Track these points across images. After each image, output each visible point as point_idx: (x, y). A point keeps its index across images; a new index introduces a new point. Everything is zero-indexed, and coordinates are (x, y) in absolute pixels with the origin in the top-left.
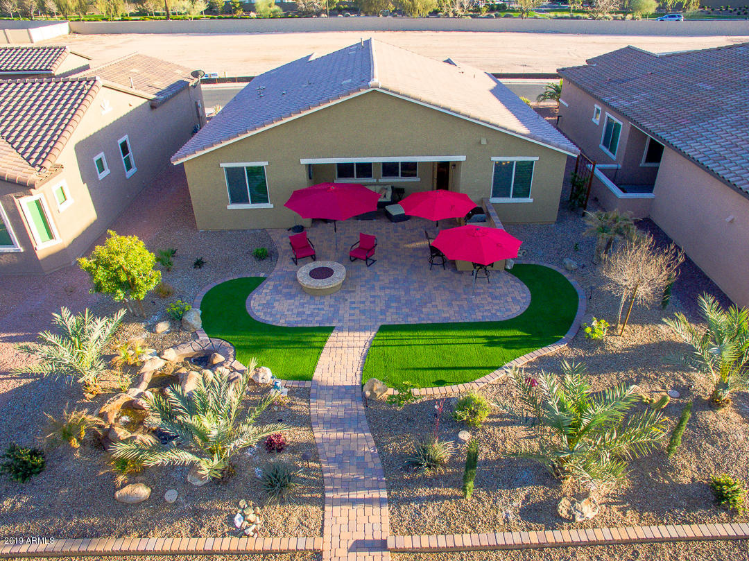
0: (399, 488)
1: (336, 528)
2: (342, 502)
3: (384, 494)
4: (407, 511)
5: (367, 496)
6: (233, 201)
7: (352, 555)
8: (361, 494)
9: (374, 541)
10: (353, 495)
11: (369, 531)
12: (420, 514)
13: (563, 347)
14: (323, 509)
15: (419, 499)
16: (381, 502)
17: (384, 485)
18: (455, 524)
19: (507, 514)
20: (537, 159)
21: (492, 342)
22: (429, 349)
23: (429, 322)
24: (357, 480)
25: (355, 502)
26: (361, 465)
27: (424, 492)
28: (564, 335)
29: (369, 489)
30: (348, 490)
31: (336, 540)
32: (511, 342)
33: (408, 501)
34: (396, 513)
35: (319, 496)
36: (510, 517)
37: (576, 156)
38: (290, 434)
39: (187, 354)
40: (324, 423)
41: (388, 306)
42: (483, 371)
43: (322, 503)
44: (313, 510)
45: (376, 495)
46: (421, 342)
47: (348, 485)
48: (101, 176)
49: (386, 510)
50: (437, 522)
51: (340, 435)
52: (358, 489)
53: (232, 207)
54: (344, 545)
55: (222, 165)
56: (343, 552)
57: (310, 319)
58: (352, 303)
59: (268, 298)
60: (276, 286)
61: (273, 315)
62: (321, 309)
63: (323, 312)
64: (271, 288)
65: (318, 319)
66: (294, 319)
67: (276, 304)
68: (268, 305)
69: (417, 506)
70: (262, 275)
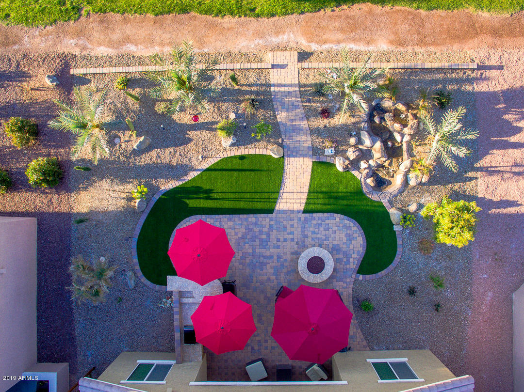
0: (266, 91)
1: (293, 74)
2: (291, 86)
3: (272, 89)
4: (262, 81)
5: (280, 88)
7: (285, 63)
8: (283, 89)
9: (277, 68)
10: (286, 88)
11: (279, 72)
12: (257, 79)
13: (163, 188)
14: (299, 82)
15: (257, 85)
16: (274, 85)
17: (273, 94)
19: (219, 78)
24: (286, 96)
25: (285, 86)
26: (283, 104)
27: (254, 88)
28: (160, 198)
29: (279, 92)
30: (289, 91)
31: (293, 69)
33: (262, 85)
34: (267, 80)
35: (302, 89)
36: (219, 77)
38: (320, 122)
39: (391, 187)
40: (302, 130)
42: (215, 167)
43: (300, 85)
44: (303, 82)
45: (276, 89)
47: (289, 93)
49: (272, 82)
50: (250, 76)
52: (284, 92)
54: (289, 67)
56: (290, 64)
57: (320, 222)
58: (292, 240)
59: (351, 246)
60: (348, 262)
61: (345, 226)
62: (313, 233)
63: (312, 229)
64: (352, 260)
65: (315, 222)
66: (330, 222)
67: (345, 240)
68: (350, 238)
69: (258, 82)
70: (361, 277)
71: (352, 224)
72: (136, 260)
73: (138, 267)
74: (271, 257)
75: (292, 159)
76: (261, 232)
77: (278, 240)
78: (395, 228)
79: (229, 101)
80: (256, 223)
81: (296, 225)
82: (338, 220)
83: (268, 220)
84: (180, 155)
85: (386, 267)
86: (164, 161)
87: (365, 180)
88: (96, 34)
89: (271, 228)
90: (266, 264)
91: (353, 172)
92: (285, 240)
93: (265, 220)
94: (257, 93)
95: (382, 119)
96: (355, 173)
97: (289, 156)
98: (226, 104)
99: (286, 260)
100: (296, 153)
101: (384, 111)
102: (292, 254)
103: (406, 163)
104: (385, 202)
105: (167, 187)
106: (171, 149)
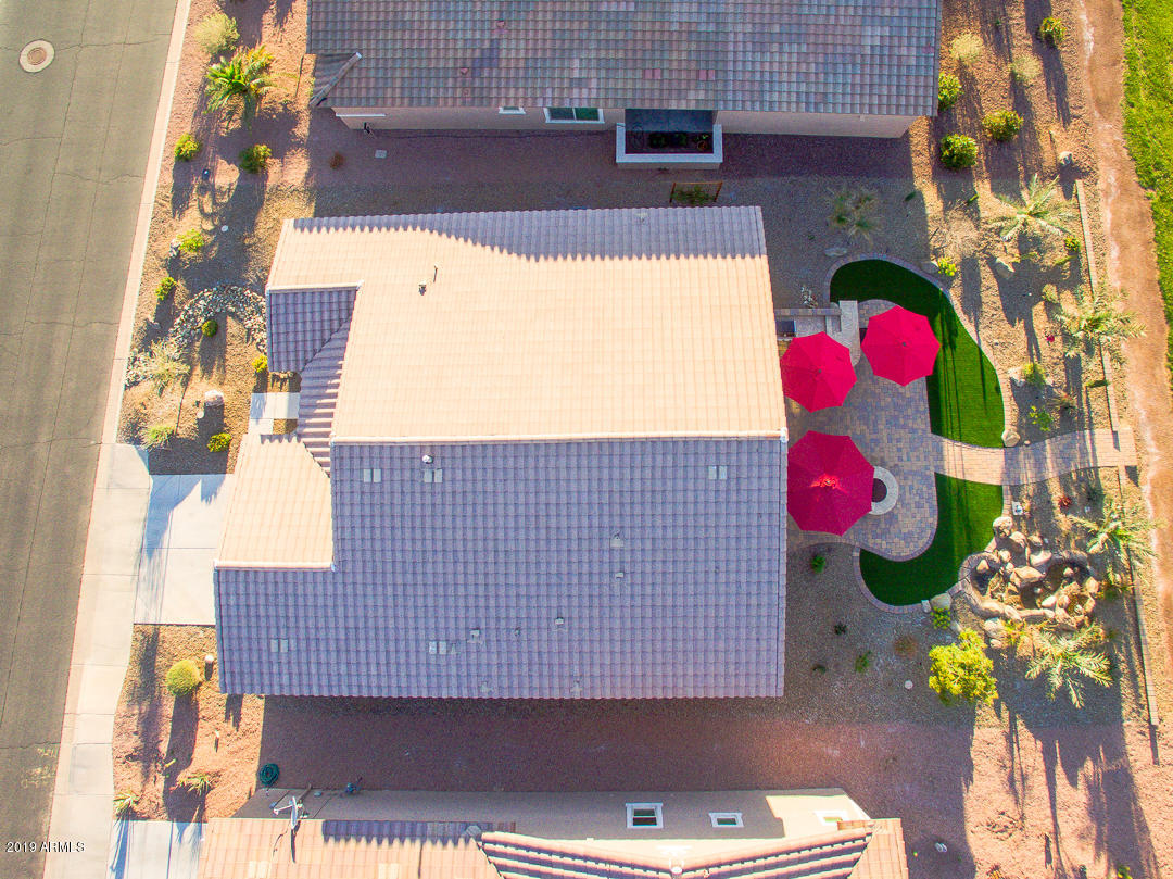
0: (1083, 424)
1: (1109, 459)
2: (1094, 456)
3: (1087, 432)
4: (1096, 420)
5: (1089, 442)
8: (1089, 445)
9: (1113, 438)
10: (1090, 450)
11: (1108, 441)
12: (1097, 412)
13: (951, 292)
14: (1100, 467)
15: (1090, 412)
16: (1092, 434)
17: (1082, 432)
19: (1092, 364)
22: (961, 396)
24: (1080, 450)
25: (1094, 449)
26: (1069, 446)
27: (1085, 409)
29: (1085, 441)
30: (1087, 453)
31: (1116, 459)
33: (1091, 419)
34: (1097, 425)
35: (1092, 471)
36: (1094, 363)
38: (1056, 493)
40: (1041, 471)
43: (1096, 469)
44: (1101, 474)
45: (1088, 437)
47: (1084, 453)
49: (1096, 431)
50: (1100, 403)
51: (1049, 460)
52: (1085, 448)
54: (1117, 454)
56: (1121, 455)
57: (925, 496)
58: (900, 459)
59: (896, 540)
60: (876, 536)
61: (923, 530)
62: (911, 488)
63: (916, 487)
64: (878, 541)
65: (925, 489)
66: (927, 511)
67: (905, 531)
68: (907, 537)
69: (1093, 413)
70: (856, 554)
71: (925, 540)
72: (859, 258)
73: (851, 260)
74: (876, 431)
75: (1002, 458)
76: (907, 417)
77: (898, 441)
78: (925, 602)
79: (1067, 378)
80: (917, 411)
81: (919, 463)
82: (931, 520)
83: (923, 427)
84: (993, 315)
85: (871, 590)
86: (983, 295)
87: (984, 558)
88: (1125, 208)
89: (914, 431)
90: (866, 424)
91: (993, 540)
92: (899, 450)
93: (923, 422)
94: (1081, 413)
95: (1070, 580)
96: (992, 544)
97: (1005, 454)
98: (1063, 373)
99: (873, 450)
100: (1011, 462)
101: (1081, 582)
102: (882, 459)
103: (1016, 614)
104: (959, 586)
105: (953, 298)
106: (999, 304)
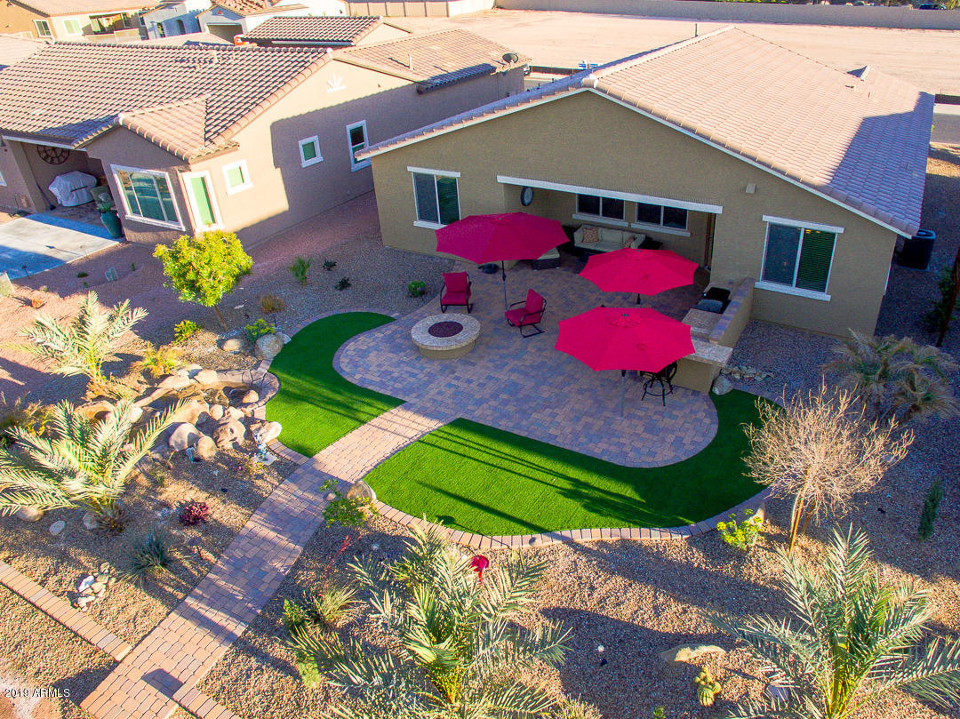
0: (260, 632)
1: (159, 642)
2: (193, 616)
3: (240, 630)
4: (242, 664)
5: (223, 623)
6: (422, 218)
7: (143, 683)
8: (219, 617)
9: (177, 678)
10: (210, 614)
11: (184, 665)
12: (249, 676)
13: (679, 538)
14: (168, 614)
15: (264, 657)
16: (228, 637)
17: (251, 618)
18: (272, 713)
20: (841, 230)
21: (576, 492)
22: (481, 470)
23: (524, 434)
24: (232, 597)
25: (204, 623)
26: (255, 582)
28: (696, 522)
29: (233, 615)
30: (212, 605)
31: (144, 657)
32: (602, 502)
33: (253, 652)
34: (230, 660)
35: (180, 596)
37: (909, 237)
38: (222, 511)
39: (232, 383)
40: (271, 513)
41: (495, 396)
42: (517, 527)
43: (174, 604)
44: (159, 607)
45: (232, 625)
46: (486, 457)
47: (219, 600)
48: (305, 164)
49: (222, 650)
50: (257, 699)
51: (272, 535)
52: (222, 609)
53: (419, 223)
54: (149, 668)
55: (409, 169)
56: (136, 675)
57: (389, 383)
59: (372, 344)
60: (395, 333)
61: (356, 367)
62: (413, 375)
63: (412, 380)
64: (388, 333)
65: (398, 385)
67: (374, 354)
68: (363, 353)
69: (255, 665)
70: (394, 315)
71: (343, 365)
74: (513, 371)
75: (344, 477)
76: (505, 403)
77: (481, 385)
81: (434, 392)
82: (358, 377)
84: (592, 588)
86: (648, 592)
87: (258, 402)
89: (480, 402)
90: (530, 366)
91: (262, 417)
92: (469, 381)
93: (482, 415)
96: (260, 414)
104: (264, 369)
106: (610, 612)
